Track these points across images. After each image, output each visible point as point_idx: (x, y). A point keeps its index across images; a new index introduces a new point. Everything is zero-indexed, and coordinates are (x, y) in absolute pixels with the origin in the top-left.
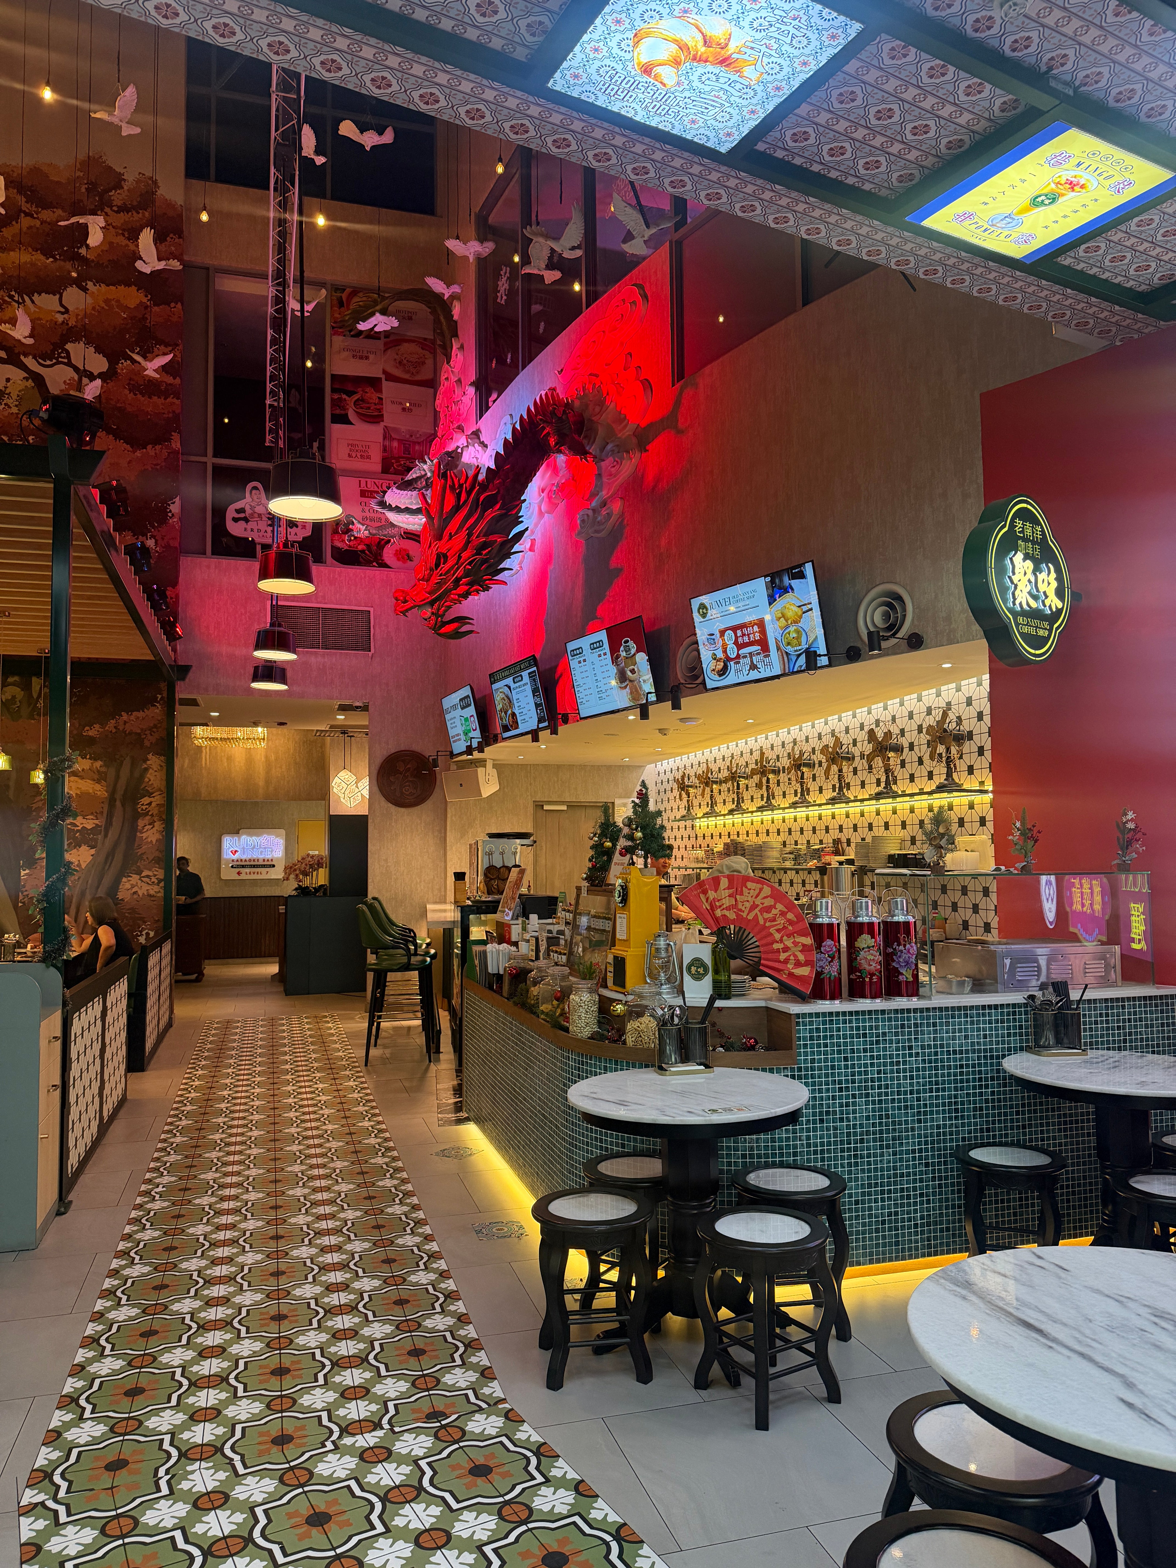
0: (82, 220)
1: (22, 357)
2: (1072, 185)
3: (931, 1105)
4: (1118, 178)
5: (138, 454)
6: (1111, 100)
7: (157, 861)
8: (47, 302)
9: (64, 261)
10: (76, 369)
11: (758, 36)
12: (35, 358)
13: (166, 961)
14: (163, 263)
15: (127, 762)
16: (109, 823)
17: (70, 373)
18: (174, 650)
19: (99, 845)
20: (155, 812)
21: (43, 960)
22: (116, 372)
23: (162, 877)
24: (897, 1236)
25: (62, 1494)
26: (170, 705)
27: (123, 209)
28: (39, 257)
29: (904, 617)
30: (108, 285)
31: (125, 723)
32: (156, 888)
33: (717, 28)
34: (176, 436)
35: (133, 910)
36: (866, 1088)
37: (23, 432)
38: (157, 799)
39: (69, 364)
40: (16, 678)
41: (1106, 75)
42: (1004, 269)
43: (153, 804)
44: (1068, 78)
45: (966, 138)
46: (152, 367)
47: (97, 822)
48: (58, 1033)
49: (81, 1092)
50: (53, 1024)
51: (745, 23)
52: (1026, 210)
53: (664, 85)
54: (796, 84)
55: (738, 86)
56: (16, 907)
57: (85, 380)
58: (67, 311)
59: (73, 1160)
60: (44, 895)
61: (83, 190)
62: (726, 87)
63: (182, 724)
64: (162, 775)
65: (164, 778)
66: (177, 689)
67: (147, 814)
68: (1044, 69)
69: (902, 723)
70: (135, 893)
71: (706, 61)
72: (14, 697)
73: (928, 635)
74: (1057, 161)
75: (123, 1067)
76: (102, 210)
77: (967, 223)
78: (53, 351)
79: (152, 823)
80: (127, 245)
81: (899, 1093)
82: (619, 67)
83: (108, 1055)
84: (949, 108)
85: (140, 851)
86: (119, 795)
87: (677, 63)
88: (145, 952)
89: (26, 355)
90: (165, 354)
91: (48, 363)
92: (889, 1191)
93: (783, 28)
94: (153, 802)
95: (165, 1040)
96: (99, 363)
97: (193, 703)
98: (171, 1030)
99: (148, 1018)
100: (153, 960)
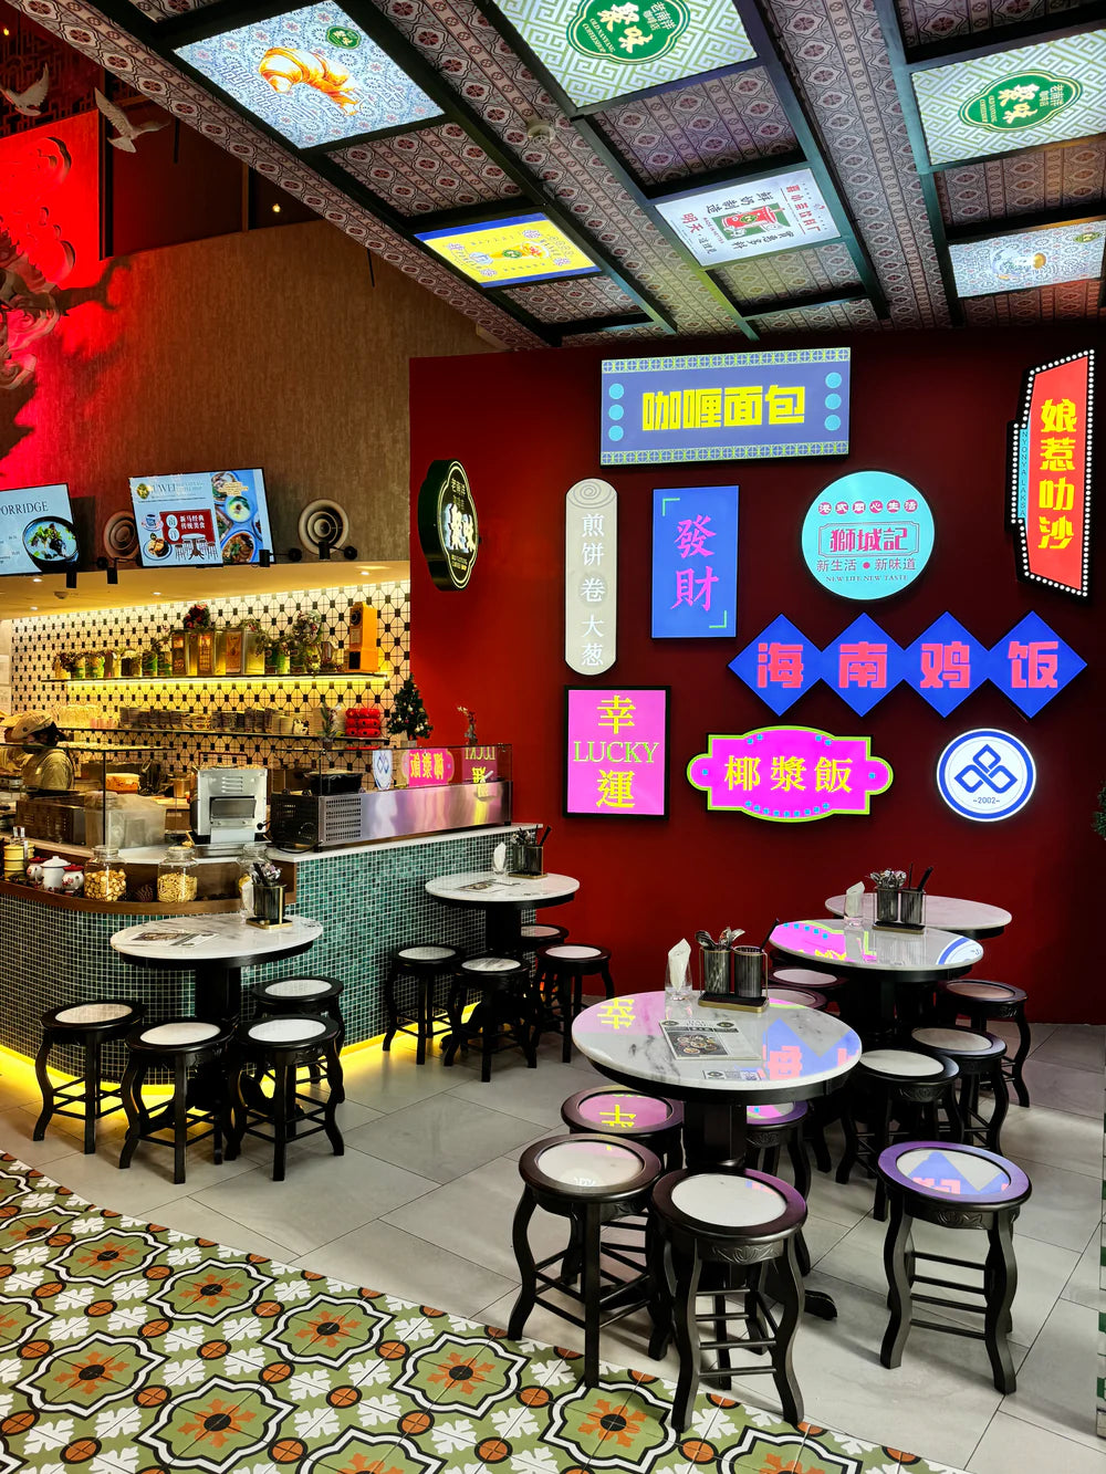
2: (533, 251)
3: (385, 922)
4: (563, 257)
6: (587, 223)
11: (367, 88)
24: (359, 1023)
29: (341, 531)
33: (337, 70)
36: (343, 914)
41: (576, 194)
42: (463, 283)
44: (553, 186)
45: (475, 199)
51: (362, 78)
52: (499, 256)
53: (276, 89)
54: (379, 127)
55: (335, 112)
62: (325, 109)
68: (541, 176)
69: (323, 609)
71: (319, 88)
73: (362, 549)
74: (530, 235)
77: (454, 251)
81: (365, 915)
82: (244, 64)
84: (472, 177)
87: (294, 79)
92: (355, 990)
93: (388, 91)
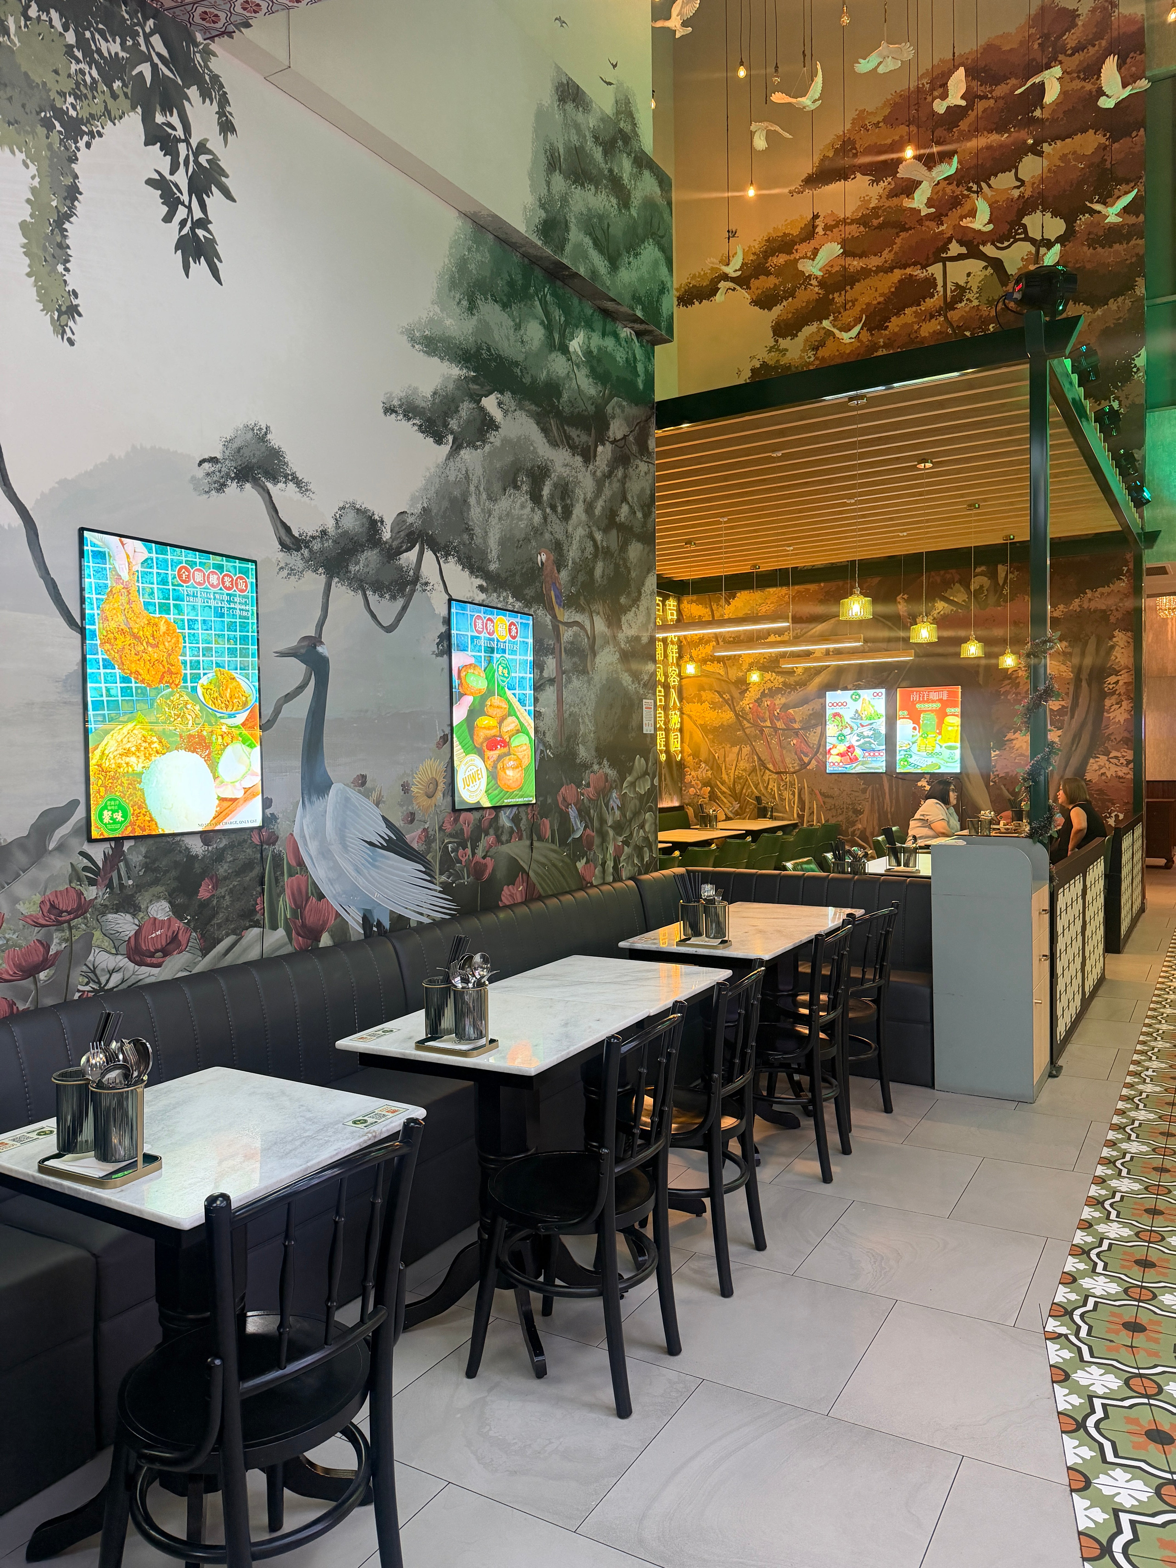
0: (1037, 79)
1: (981, 247)
5: (1099, 312)
7: (1126, 741)
8: (1004, 181)
9: (1019, 131)
10: (1033, 241)
12: (993, 244)
13: (1138, 844)
14: (1129, 88)
15: (1092, 642)
16: (1075, 704)
17: (1028, 247)
18: (1141, 517)
19: (1066, 726)
20: (1123, 691)
21: (1031, 836)
22: (1074, 231)
23: (1131, 758)
25: (1083, 1333)
26: (1137, 575)
27: (1076, 50)
28: (994, 138)
30: (1063, 140)
31: (1090, 600)
32: (1125, 770)
34: (1140, 281)
35: (1101, 792)
37: (985, 322)
38: (1124, 678)
39: (1027, 239)
40: (983, 568)
43: (1121, 683)
46: (1112, 213)
47: (1063, 703)
48: (1047, 907)
49: (1066, 965)
50: (1041, 898)
56: (987, 786)
57: (1043, 250)
58: (1023, 182)
59: (1061, 1029)
60: (1029, 774)
61: (1036, 46)
63: (1149, 596)
64: (1130, 651)
65: (1132, 654)
66: (1145, 558)
67: (1114, 693)
70: (1103, 774)
72: (982, 587)
75: (1101, 947)
76: (1056, 60)
78: (1010, 231)
79: (1119, 703)
80: (1083, 87)
83: (1088, 933)
85: (1108, 731)
86: (1084, 676)
88: (1118, 835)
89: (984, 244)
90: (1126, 193)
91: (1006, 244)
94: (1119, 681)
95: (1139, 924)
96: (1055, 227)
97: (1162, 571)
98: (1144, 915)
99: (1123, 901)
100: (1126, 842)
